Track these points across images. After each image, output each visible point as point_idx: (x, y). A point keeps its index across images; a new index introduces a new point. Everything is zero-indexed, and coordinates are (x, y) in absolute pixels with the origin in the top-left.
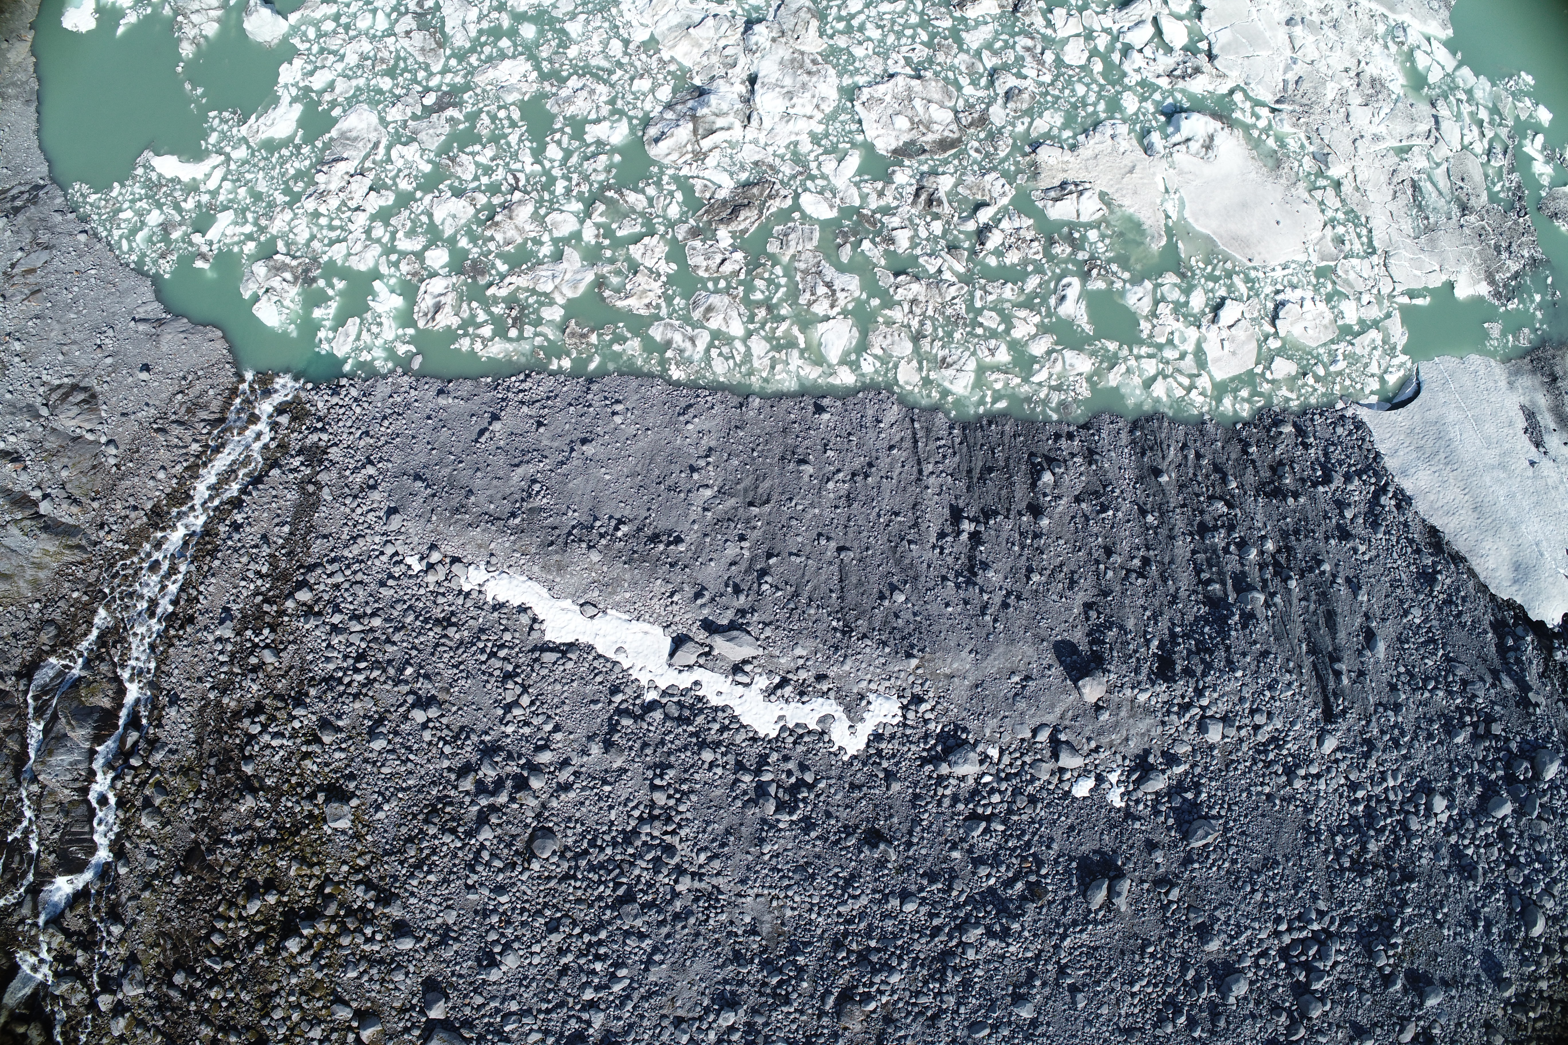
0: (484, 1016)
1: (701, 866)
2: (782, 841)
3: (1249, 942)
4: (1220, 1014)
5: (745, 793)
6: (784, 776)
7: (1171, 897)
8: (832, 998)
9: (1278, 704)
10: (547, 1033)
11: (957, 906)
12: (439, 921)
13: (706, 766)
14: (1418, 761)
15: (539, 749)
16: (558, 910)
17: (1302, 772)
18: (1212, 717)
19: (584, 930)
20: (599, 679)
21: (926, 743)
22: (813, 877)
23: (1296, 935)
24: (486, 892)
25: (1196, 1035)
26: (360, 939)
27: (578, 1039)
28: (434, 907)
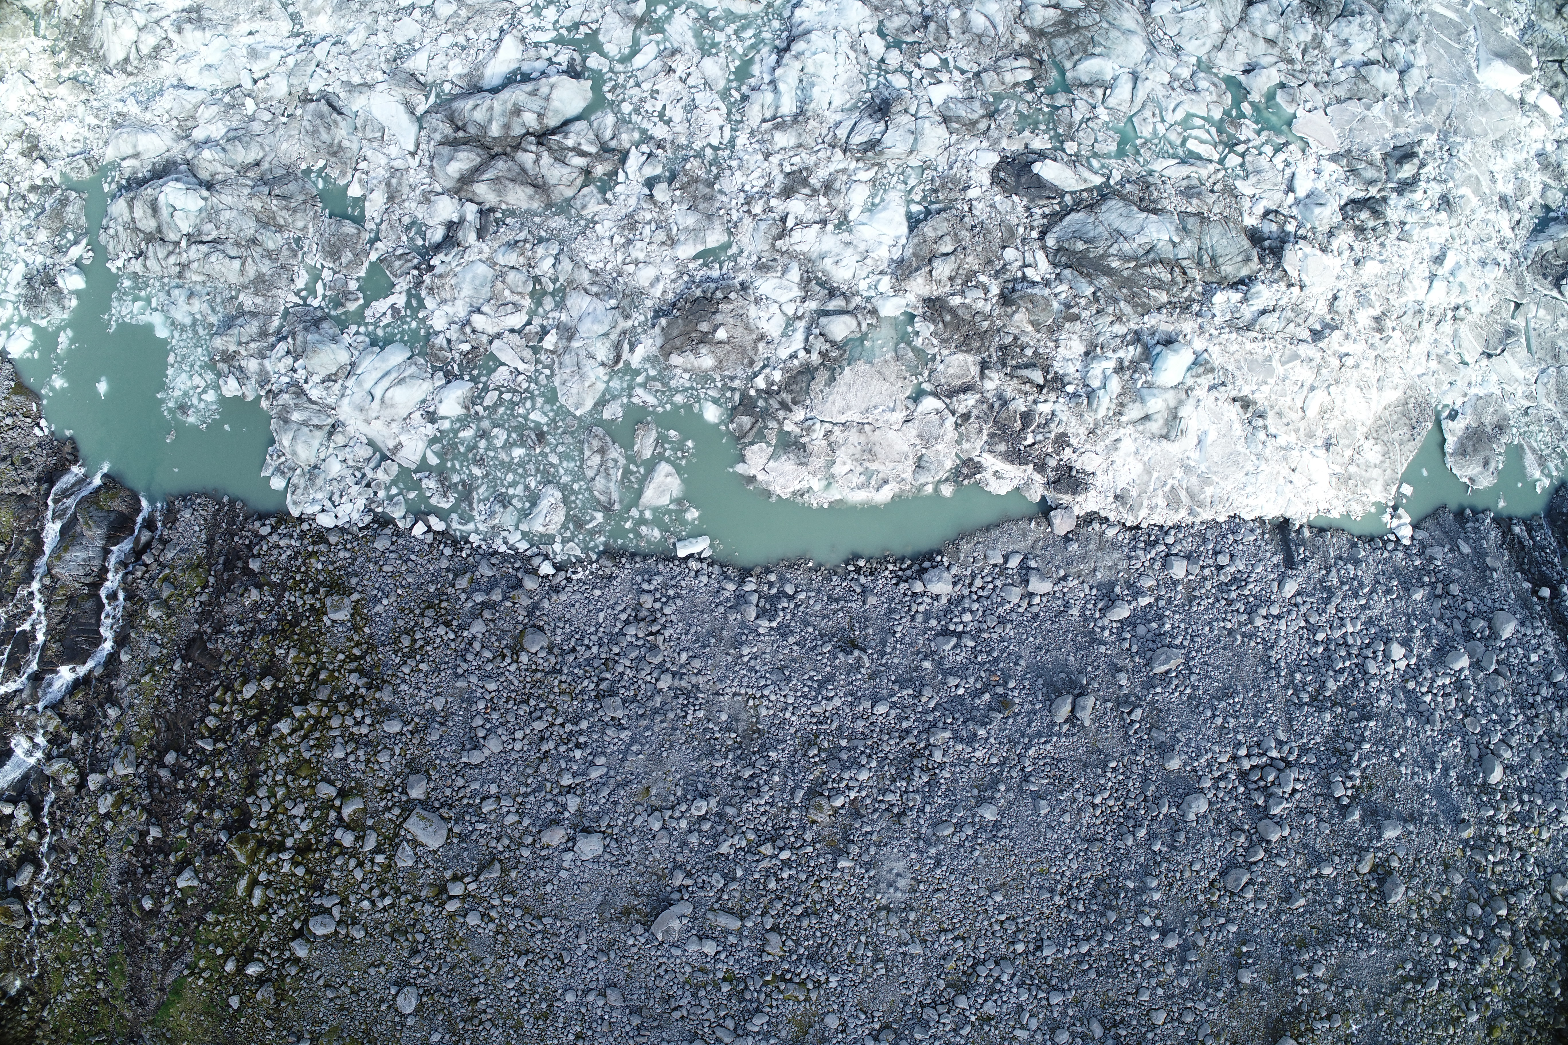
0: (464, 797)
1: (682, 666)
2: (761, 645)
3: (1209, 765)
4: (1179, 830)
5: (728, 600)
6: (766, 587)
7: (1133, 717)
8: (802, 792)
9: (1241, 547)
10: (523, 815)
11: (926, 712)
12: (427, 707)
13: (692, 574)
14: (1376, 612)
16: (543, 701)
17: (1263, 612)
18: (1177, 555)
19: (566, 720)
21: (902, 563)
22: (789, 679)
23: (1255, 761)
24: (474, 679)
25: (1156, 848)
26: (349, 722)
27: (554, 822)
28: (423, 693)
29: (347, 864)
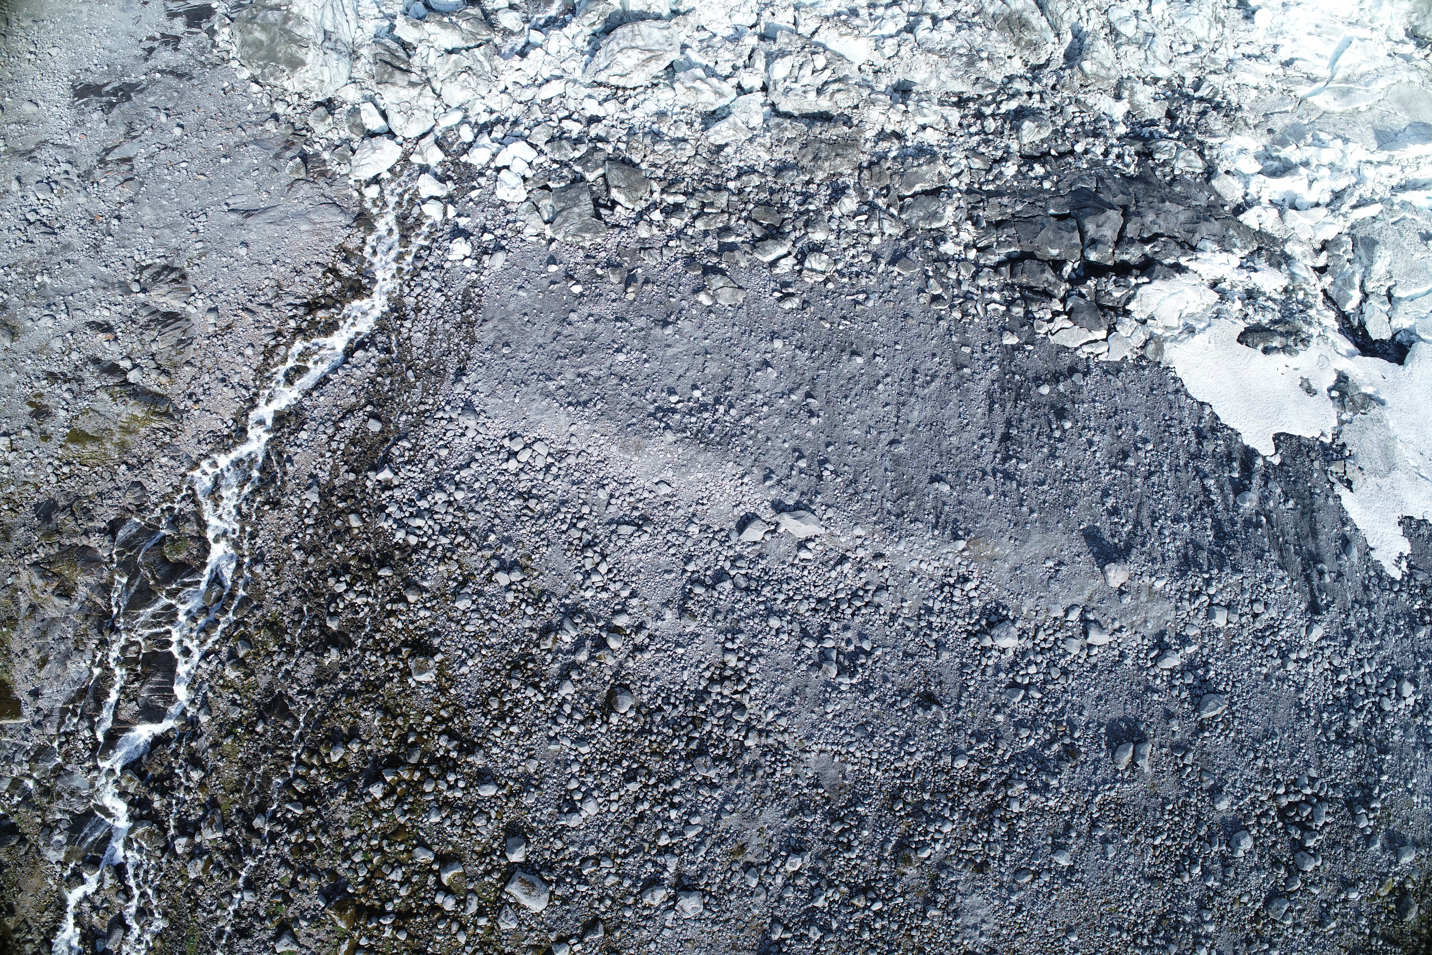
0: (563, 860)
1: (769, 724)
2: (844, 702)
3: (1253, 803)
4: (1229, 866)
5: (809, 657)
6: (843, 644)
7: (1186, 762)
8: (891, 846)
9: (1273, 595)
10: (623, 876)
11: (1002, 764)
12: (520, 769)
13: (773, 632)
14: (1388, 651)
15: (616, 613)
16: (635, 762)
17: (1294, 656)
18: (1218, 604)
19: (660, 780)
20: (672, 551)
21: (971, 618)
22: (872, 736)
23: (1292, 798)
24: (567, 743)
25: (1209, 884)
26: (443, 786)
27: (654, 882)
28: (515, 757)
29: (449, 928)
